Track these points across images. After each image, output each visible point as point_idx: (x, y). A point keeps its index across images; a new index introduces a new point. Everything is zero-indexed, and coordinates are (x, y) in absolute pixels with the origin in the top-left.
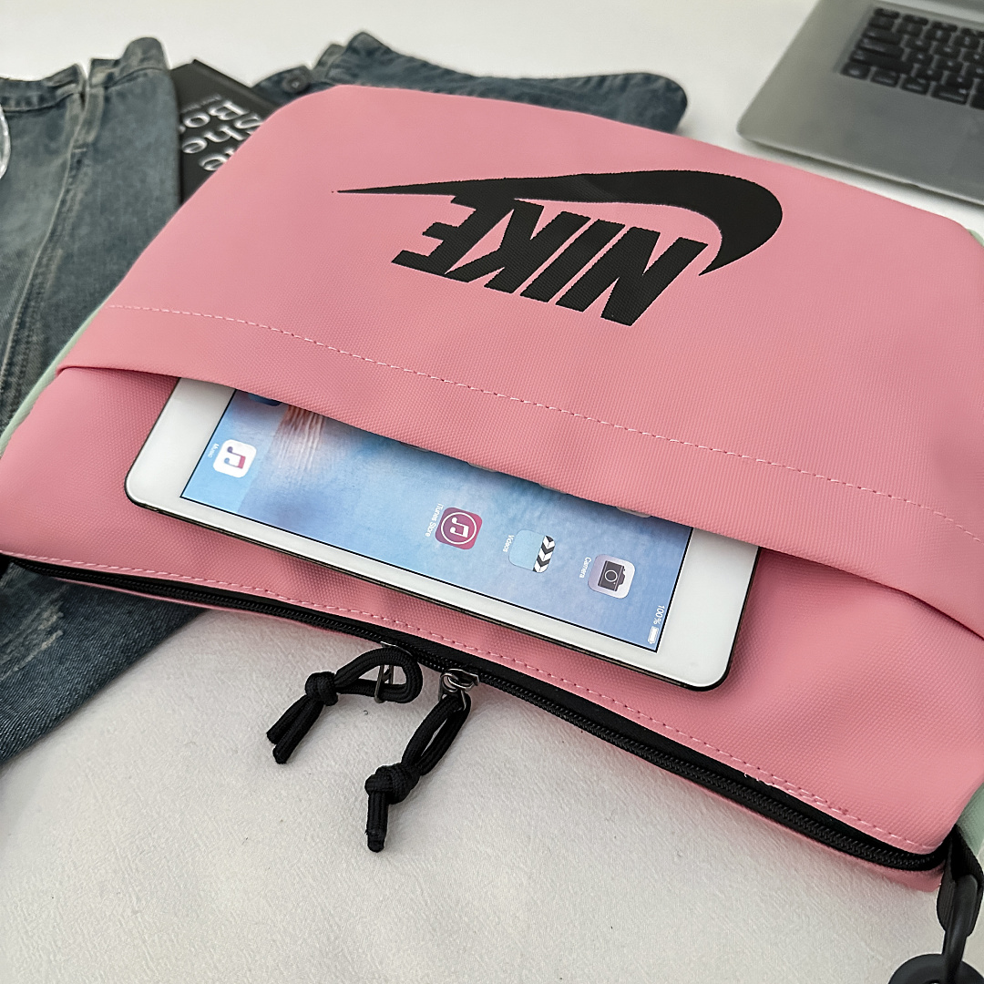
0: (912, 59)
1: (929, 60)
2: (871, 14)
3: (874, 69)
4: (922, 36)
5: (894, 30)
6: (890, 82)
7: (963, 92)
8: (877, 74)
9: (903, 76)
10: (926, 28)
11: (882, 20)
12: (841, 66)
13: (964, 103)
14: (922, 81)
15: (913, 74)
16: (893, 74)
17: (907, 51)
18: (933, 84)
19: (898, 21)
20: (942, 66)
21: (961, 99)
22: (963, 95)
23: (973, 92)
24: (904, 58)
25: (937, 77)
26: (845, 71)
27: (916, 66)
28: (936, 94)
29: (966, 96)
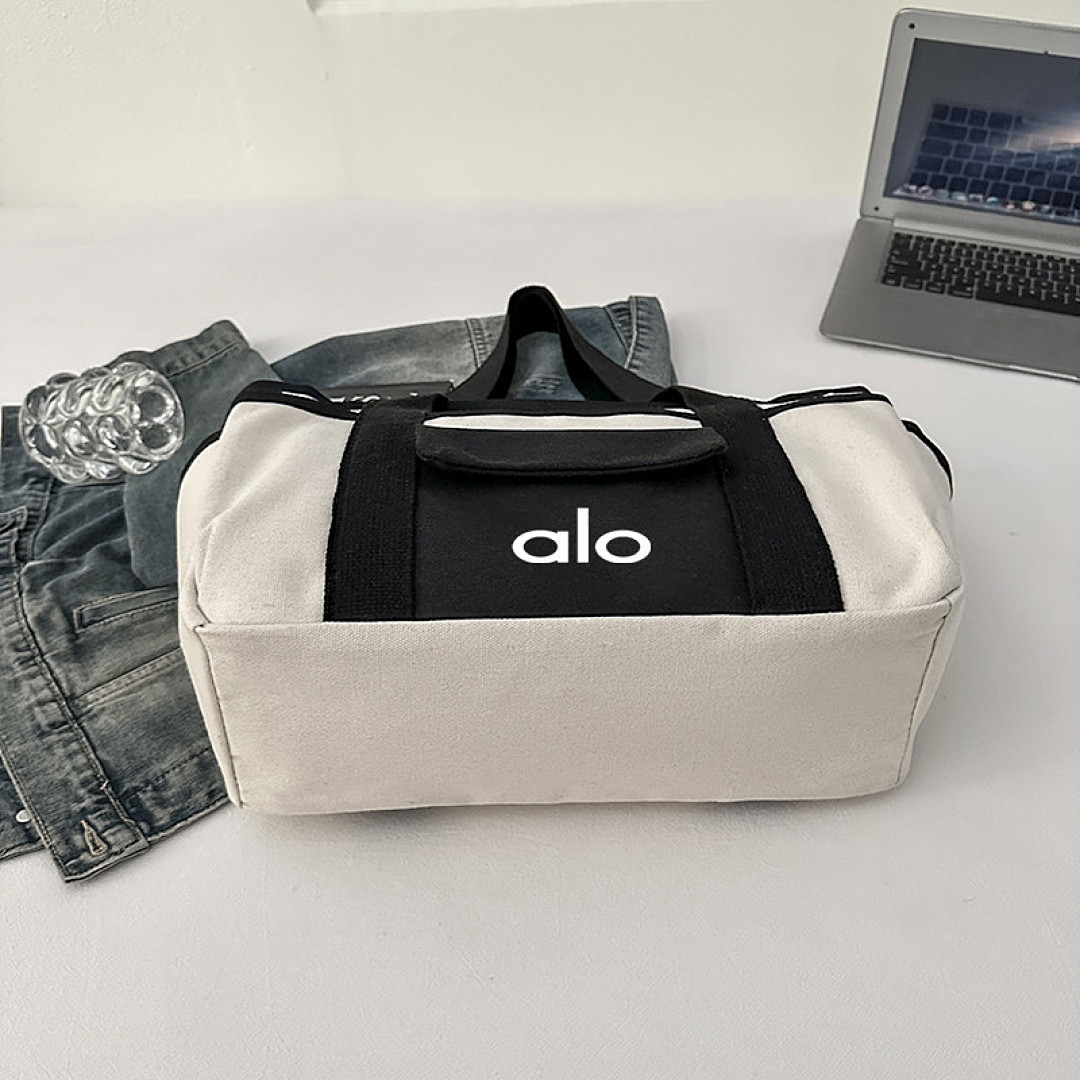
0: (929, 268)
1: (940, 268)
2: (893, 238)
3: (903, 278)
4: (932, 251)
5: (911, 247)
6: (917, 286)
7: (969, 289)
8: (906, 282)
9: (925, 282)
10: (933, 244)
11: (900, 241)
12: (881, 277)
13: (971, 297)
14: (939, 284)
15: (931, 280)
16: (918, 280)
17: (924, 263)
18: (947, 285)
19: (913, 241)
20: (950, 271)
21: (968, 295)
22: (968, 292)
23: (975, 288)
24: (922, 268)
25: (949, 280)
26: (884, 281)
27: (933, 273)
28: (950, 293)
29: (972, 292)
